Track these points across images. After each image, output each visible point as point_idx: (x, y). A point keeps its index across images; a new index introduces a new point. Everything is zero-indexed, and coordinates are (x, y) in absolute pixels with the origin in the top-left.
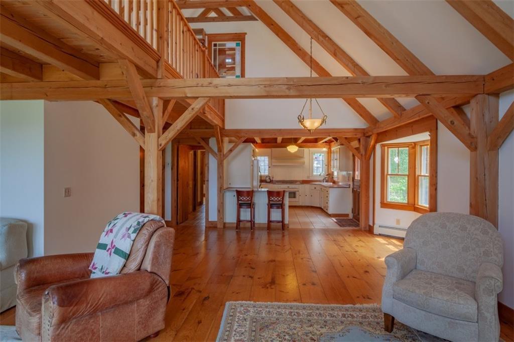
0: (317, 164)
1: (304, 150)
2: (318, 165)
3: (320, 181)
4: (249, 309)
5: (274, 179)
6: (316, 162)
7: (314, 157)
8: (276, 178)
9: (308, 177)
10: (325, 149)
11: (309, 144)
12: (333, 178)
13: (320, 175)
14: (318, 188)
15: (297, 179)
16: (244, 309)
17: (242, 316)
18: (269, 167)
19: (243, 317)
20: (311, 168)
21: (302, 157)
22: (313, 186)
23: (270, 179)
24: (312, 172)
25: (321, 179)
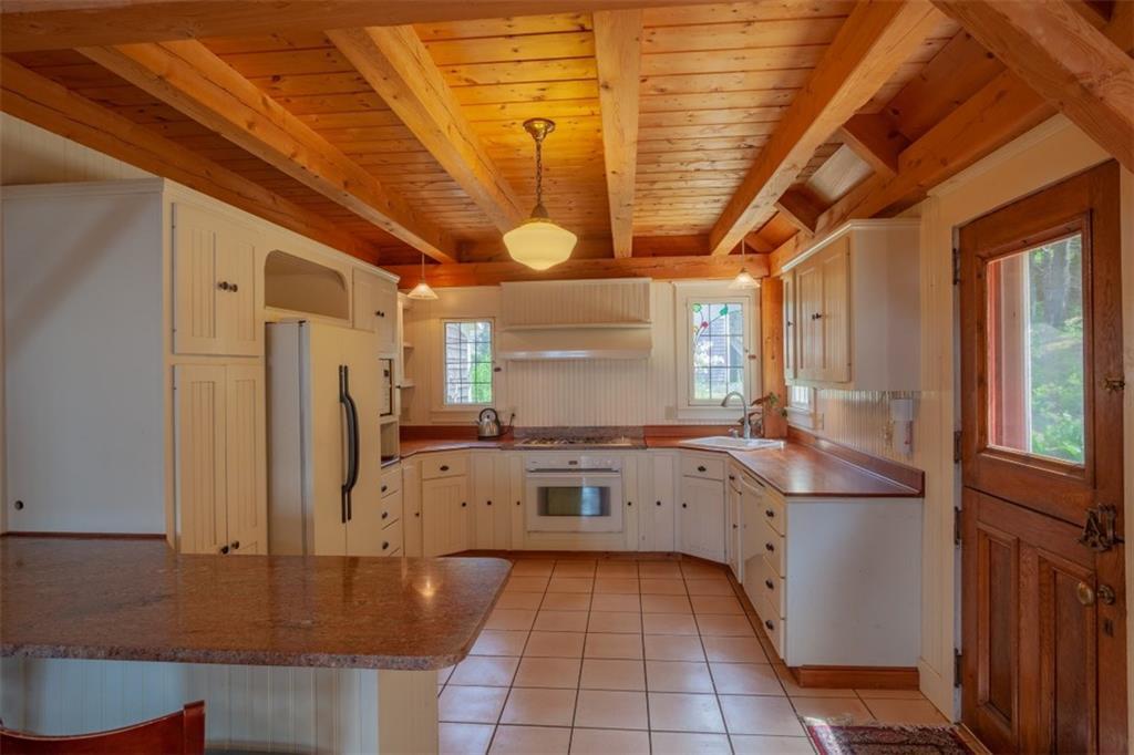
0: (710, 353)
1: (646, 287)
2: (717, 360)
3: (724, 430)
5: (516, 424)
6: (705, 346)
7: (697, 319)
8: (528, 419)
9: (671, 411)
10: (745, 280)
11: (669, 261)
12: (785, 414)
13: (724, 404)
14: (716, 469)
15: (621, 422)
18: (497, 370)
20: (682, 374)
21: (641, 320)
22: (696, 460)
23: (497, 421)
24: (690, 389)
25: (733, 417)
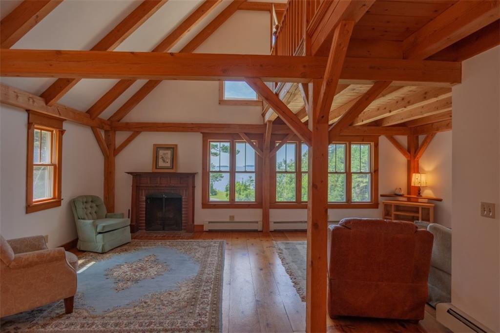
4: (194, 327)
16: (201, 325)
17: (203, 319)
19: (201, 317)
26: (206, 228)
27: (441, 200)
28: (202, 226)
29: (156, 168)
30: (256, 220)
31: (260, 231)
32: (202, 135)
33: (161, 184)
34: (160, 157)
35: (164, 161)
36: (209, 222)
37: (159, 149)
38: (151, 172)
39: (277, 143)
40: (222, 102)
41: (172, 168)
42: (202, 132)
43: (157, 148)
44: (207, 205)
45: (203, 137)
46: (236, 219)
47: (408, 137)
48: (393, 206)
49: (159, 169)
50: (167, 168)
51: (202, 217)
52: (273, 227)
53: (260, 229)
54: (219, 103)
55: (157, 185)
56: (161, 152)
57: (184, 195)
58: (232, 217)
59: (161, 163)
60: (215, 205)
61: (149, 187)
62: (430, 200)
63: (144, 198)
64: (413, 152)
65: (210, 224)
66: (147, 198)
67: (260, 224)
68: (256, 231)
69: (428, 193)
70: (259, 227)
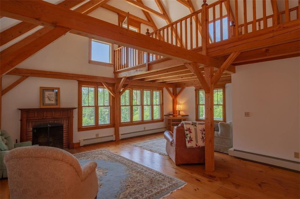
26: (82, 144)
27: (188, 116)
28: (79, 143)
29: (43, 105)
30: (111, 135)
31: (114, 141)
32: (77, 82)
33: (47, 116)
34: (46, 97)
35: (50, 100)
36: (84, 140)
37: (44, 91)
38: (39, 108)
39: (122, 89)
40: (90, 62)
41: (57, 105)
42: (78, 80)
43: (43, 90)
44: (81, 129)
45: (79, 84)
46: (100, 136)
47: (173, 88)
48: (171, 120)
49: (45, 105)
50: (52, 105)
51: (79, 137)
52: (121, 137)
53: (114, 139)
54: (89, 62)
55: (44, 118)
56: (47, 93)
57: (65, 123)
58: (97, 135)
59: (47, 101)
60: (87, 128)
61: (36, 119)
62: (183, 116)
63: (31, 129)
64: (175, 95)
65: (85, 141)
66: (34, 129)
67: (114, 136)
68: (112, 141)
69: (182, 113)
70: (114, 138)
